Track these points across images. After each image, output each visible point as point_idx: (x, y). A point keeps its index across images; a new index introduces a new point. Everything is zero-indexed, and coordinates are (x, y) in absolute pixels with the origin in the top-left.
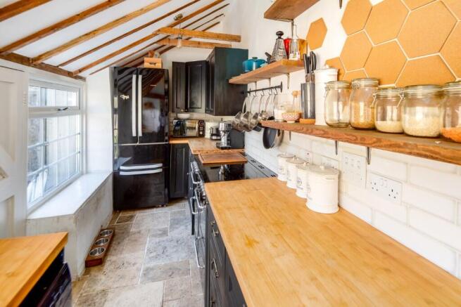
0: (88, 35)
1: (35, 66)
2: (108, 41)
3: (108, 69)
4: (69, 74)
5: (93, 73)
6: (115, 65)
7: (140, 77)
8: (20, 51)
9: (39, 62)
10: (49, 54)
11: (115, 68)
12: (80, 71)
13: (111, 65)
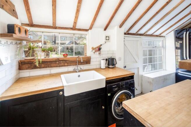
0: (156, 24)
1: (144, 36)
2: (166, 22)
3: (173, 31)
4: (157, 36)
5: (167, 34)
6: (176, 29)
7: (188, 33)
8: (139, 33)
9: (145, 34)
10: (147, 32)
11: (176, 31)
12: (160, 34)
13: (174, 29)
